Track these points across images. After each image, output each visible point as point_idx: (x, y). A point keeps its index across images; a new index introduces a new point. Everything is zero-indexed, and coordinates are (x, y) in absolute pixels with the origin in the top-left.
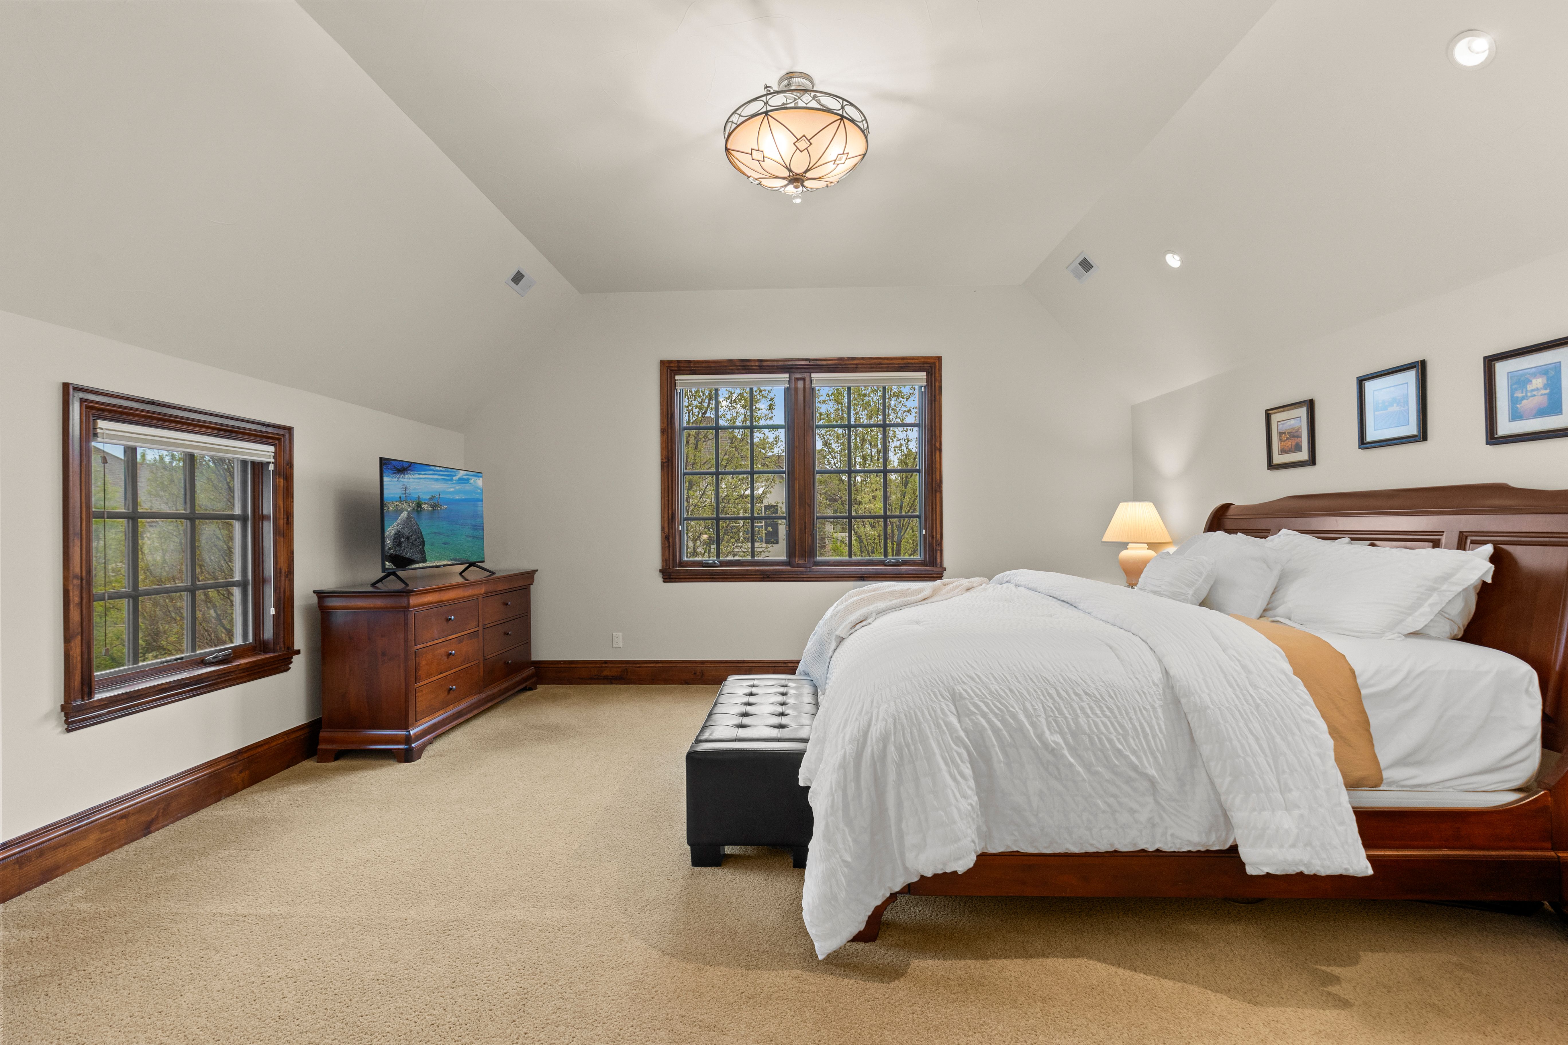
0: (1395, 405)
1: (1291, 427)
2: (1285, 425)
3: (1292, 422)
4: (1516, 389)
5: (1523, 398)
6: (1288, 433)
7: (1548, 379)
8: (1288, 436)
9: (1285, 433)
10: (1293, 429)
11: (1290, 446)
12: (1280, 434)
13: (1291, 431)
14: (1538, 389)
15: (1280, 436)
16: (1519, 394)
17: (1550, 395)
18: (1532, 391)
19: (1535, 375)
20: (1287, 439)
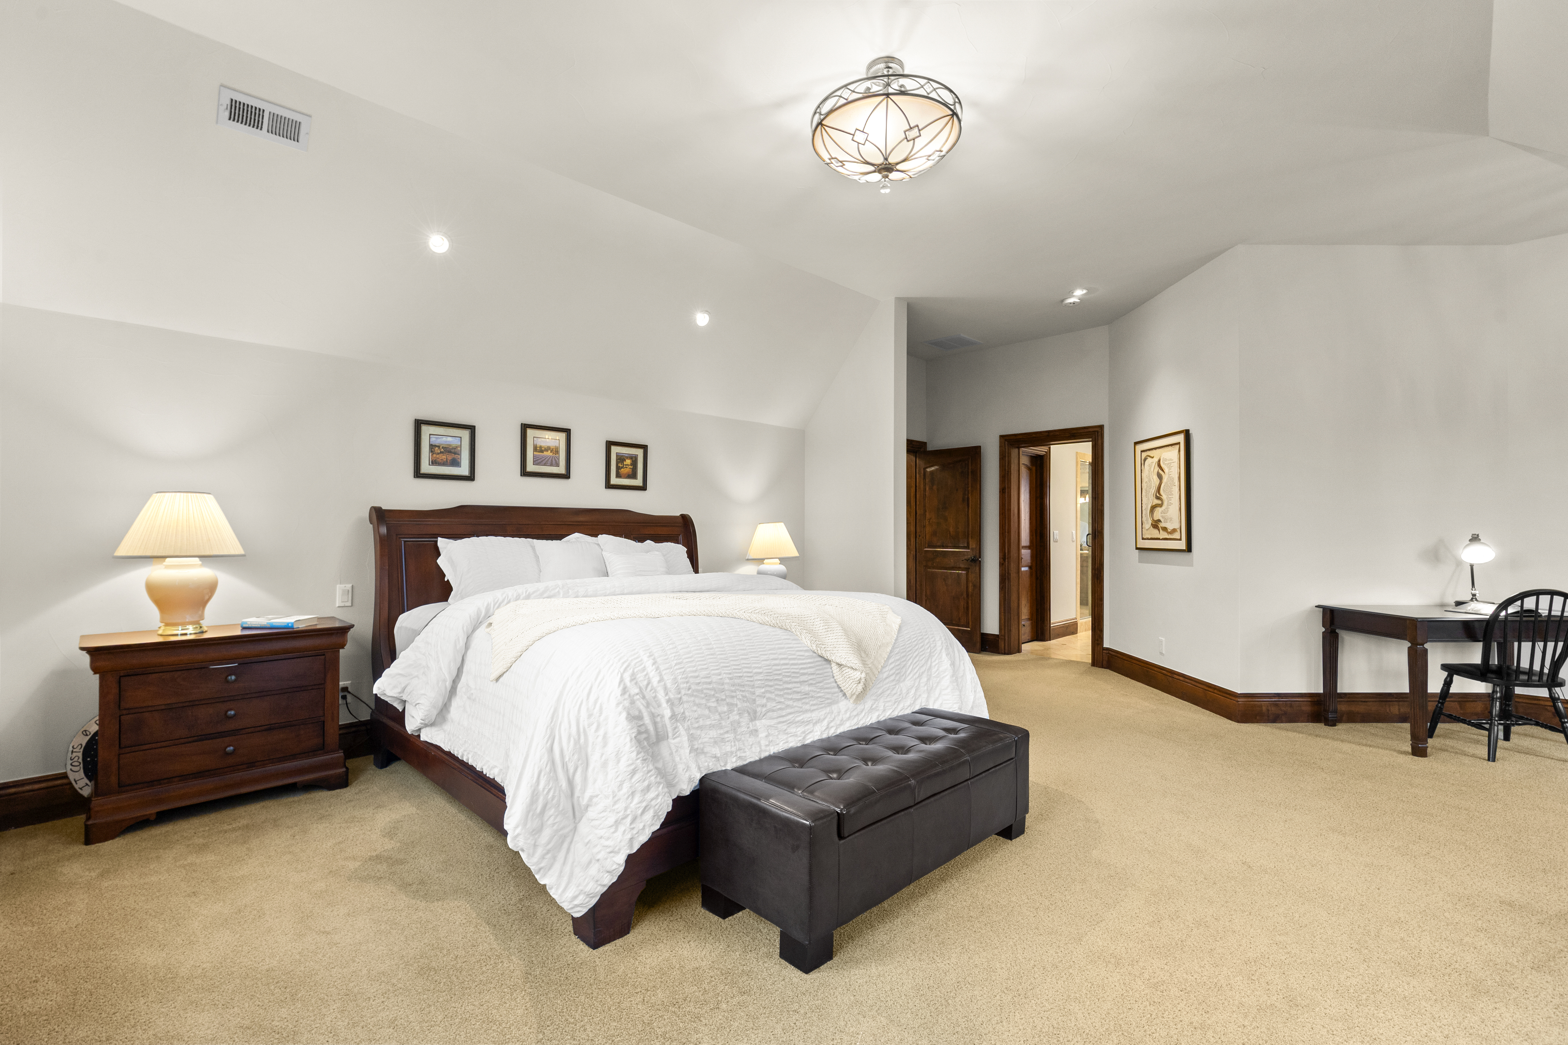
0: (549, 451)
1: (448, 443)
2: (439, 440)
3: (449, 439)
4: (619, 462)
5: (622, 468)
6: (442, 447)
7: (632, 461)
8: (442, 450)
9: (439, 447)
10: (450, 445)
11: (445, 460)
12: (432, 447)
13: (447, 446)
14: (628, 465)
15: (431, 449)
16: (620, 465)
17: (633, 469)
18: (626, 465)
19: (627, 458)
20: (441, 452)
